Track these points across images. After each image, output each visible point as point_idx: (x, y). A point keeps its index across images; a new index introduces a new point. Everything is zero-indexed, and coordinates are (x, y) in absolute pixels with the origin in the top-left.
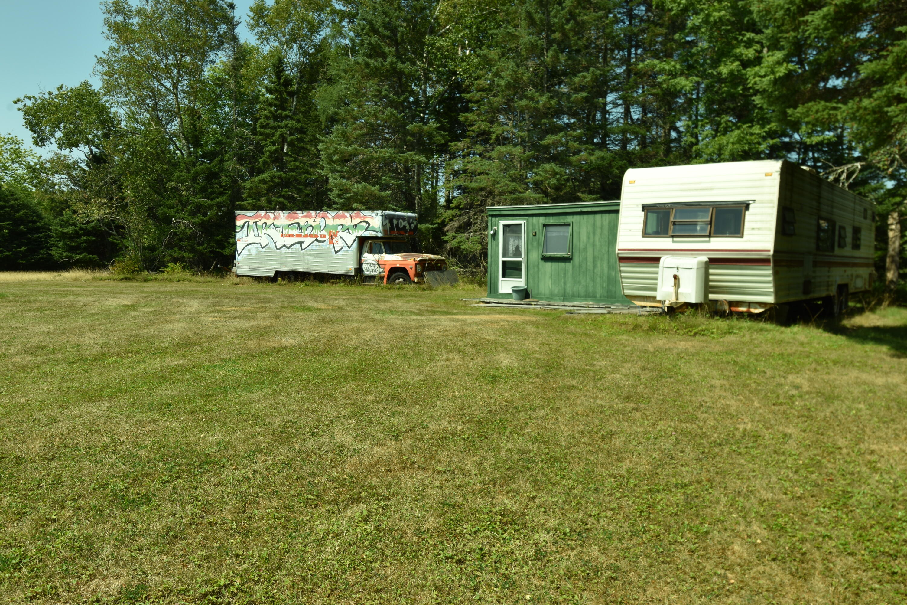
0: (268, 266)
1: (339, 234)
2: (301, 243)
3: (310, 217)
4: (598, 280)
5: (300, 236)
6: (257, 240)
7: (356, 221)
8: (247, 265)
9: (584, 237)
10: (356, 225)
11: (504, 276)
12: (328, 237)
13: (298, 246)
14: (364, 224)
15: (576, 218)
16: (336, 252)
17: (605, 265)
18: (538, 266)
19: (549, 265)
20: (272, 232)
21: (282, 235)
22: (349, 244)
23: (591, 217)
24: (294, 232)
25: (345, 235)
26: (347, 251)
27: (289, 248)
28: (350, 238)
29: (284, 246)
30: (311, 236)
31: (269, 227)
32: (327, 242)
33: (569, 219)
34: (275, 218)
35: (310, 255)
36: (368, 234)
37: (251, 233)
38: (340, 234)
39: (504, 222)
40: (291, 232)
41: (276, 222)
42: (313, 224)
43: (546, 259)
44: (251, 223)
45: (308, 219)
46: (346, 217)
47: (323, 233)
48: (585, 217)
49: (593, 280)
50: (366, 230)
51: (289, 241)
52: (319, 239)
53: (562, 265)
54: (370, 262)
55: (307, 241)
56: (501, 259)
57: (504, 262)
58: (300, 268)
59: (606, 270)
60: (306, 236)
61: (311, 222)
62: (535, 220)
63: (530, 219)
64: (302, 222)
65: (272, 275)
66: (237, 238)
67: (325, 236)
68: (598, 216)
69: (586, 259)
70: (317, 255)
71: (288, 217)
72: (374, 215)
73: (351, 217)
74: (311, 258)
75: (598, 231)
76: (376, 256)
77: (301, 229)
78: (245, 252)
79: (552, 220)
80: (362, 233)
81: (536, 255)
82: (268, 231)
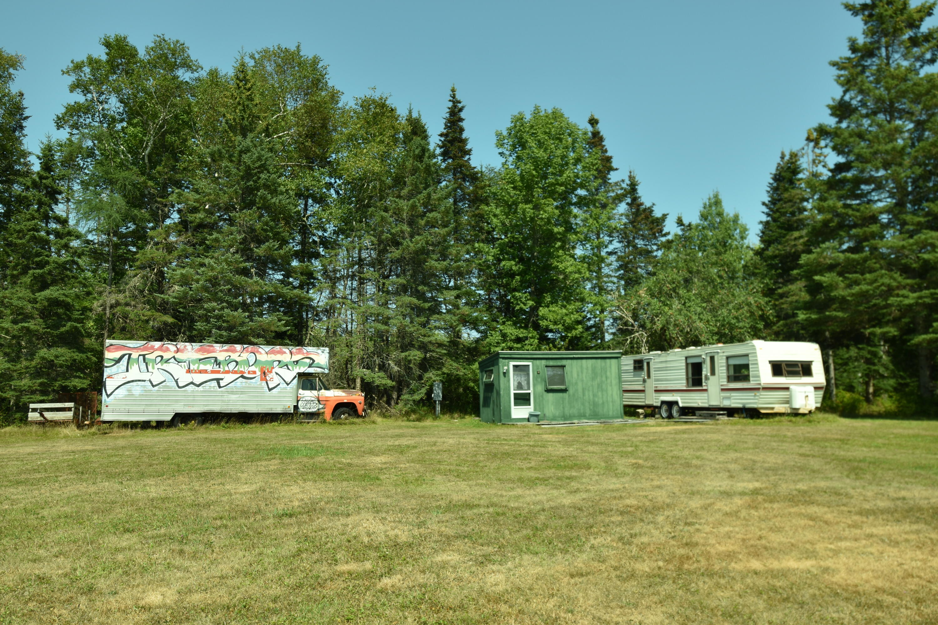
0: (162, 408)
1: (274, 371)
2: (218, 380)
3: (234, 351)
4: (587, 404)
5: (218, 372)
6: (146, 376)
7: (296, 358)
8: (122, 408)
9: (575, 375)
10: (297, 362)
11: (516, 404)
12: (258, 373)
13: (215, 383)
14: (308, 361)
15: (569, 361)
16: (270, 390)
17: (591, 393)
18: (542, 396)
19: (551, 395)
20: (172, 367)
21: (189, 371)
22: (288, 380)
23: (579, 361)
24: (209, 367)
25: (283, 372)
26: (285, 388)
27: (198, 386)
28: (289, 375)
29: (192, 383)
30: (236, 372)
31: (167, 361)
32: (258, 379)
33: (564, 362)
34: (178, 351)
35: (232, 393)
36: (311, 370)
37: (134, 368)
38: (277, 370)
39: (512, 363)
40: (202, 367)
41: (179, 356)
42: (238, 359)
43: (548, 391)
44: (135, 355)
45: (230, 354)
46: (285, 353)
47: (253, 368)
48: (575, 361)
49: (583, 404)
50: (310, 366)
51: (199, 378)
52: (246, 375)
53: (560, 395)
54: (309, 398)
55: (228, 378)
56: (512, 392)
57: (515, 394)
58: (216, 408)
59: (591, 397)
60: (228, 372)
61: (234, 356)
62: (538, 362)
63: (535, 361)
64: (221, 357)
65: (169, 418)
66: (105, 375)
67: (254, 372)
68: (584, 361)
69: (577, 390)
70: (242, 393)
71: (198, 351)
72: (319, 351)
73: (291, 353)
74: (233, 397)
75: (585, 371)
76: (315, 393)
77: (219, 364)
78: (121, 392)
79: (551, 363)
80: (303, 369)
81: (540, 388)
82: (165, 366)
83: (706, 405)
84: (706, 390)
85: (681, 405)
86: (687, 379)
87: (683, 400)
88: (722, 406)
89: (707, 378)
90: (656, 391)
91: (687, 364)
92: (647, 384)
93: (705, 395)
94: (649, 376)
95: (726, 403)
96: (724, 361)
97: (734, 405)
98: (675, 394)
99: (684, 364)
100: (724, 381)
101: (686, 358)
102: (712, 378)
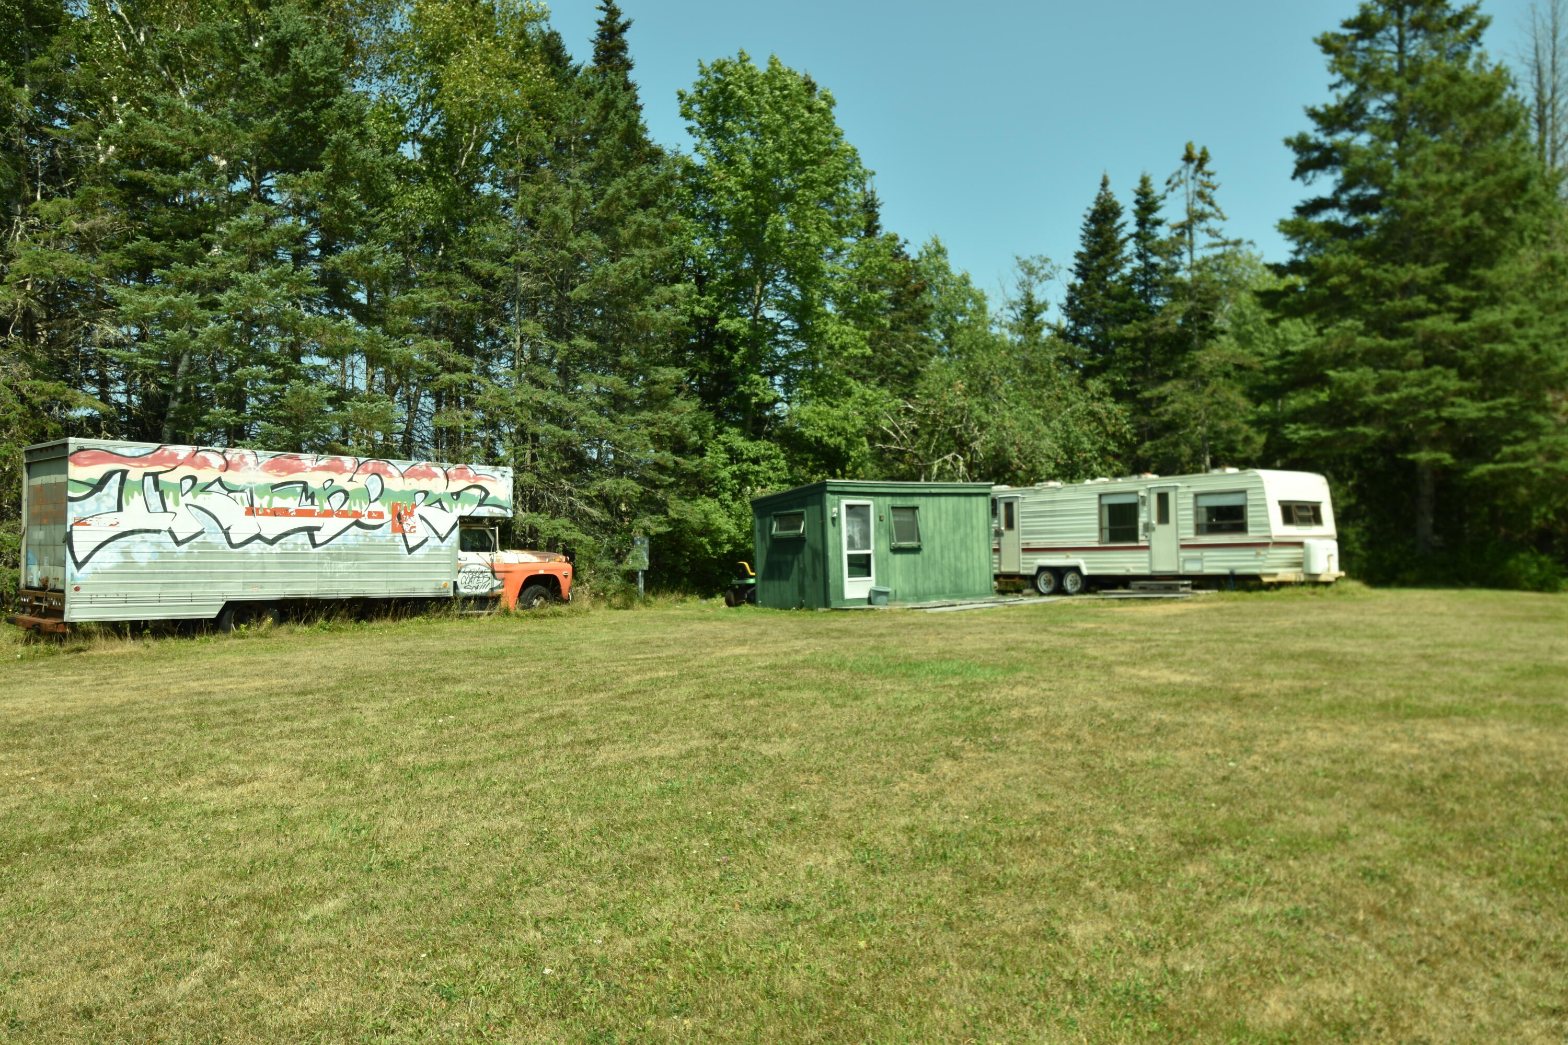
0: (197, 591)
1: (417, 511)
2: (311, 531)
3: (340, 470)
4: (946, 573)
5: (310, 513)
6: (161, 521)
7: (457, 485)
8: (113, 591)
9: (931, 524)
10: (458, 494)
11: (851, 574)
12: (388, 517)
13: (303, 537)
14: (477, 493)
15: (923, 499)
16: (411, 550)
17: (952, 555)
18: (887, 560)
19: (898, 557)
20: (215, 501)
21: (251, 511)
22: (443, 532)
23: (937, 499)
24: (292, 503)
25: (433, 513)
26: (437, 548)
27: (272, 542)
28: (445, 520)
29: (258, 537)
30: (344, 514)
31: (205, 489)
32: (388, 528)
33: (916, 501)
34: (227, 466)
35: (339, 557)
36: (484, 512)
37: (135, 503)
38: (421, 510)
39: (846, 501)
40: (278, 503)
41: (229, 477)
42: (349, 487)
43: (896, 550)
44: (135, 474)
45: (332, 475)
46: (436, 475)
47: (377, 507)
48: (931, 499)
49: (942, 573)
50: (481, 503)
51: (272, 526)
52: (365, 520)
53: (911, 557)
54: (476, 568)
55: (331, 526)
56: (846, 552)
57: (850, 556)
58: (309, 589)
59: (952, 561)
60: (329, 514)
61: (341, 481)
62: (881, 500)
63: (877, 499)
64: (316, 481)
65: (213, 613)
66: (71, 518)
67: (380, 515)
68: (943, 499)
69: (933, 549)
70: (357, 557)
71: (269, 467)
72: (497, 474)
73: (447, 476)
74: (341, 566)
75: (944, 516)
76: (485, 556)
77: (311, 497)
78: (108, 557)
79: (899, 502)
80: (468, 510)
81: (884, 546)
82: (202, 500)
83: (1146, 572)
84: (1147, 548)
85: (1085, 572)
86: (1101, 530)
87: (1088, 565)
88: (1181, 572)
89: (1148, 527)
90: (1024, 550)
91: (1101, 506)
92: (1003, 540)
93: (1144, 555)
94: (1010, 525)
95: (1193, 568)
96: (1191, 501)
97: (1208, 571)
98: (1070, 554)
99: (1096, 506)
100: (1189, 534)
101: (1101, 496)
102: (1161, 529)
